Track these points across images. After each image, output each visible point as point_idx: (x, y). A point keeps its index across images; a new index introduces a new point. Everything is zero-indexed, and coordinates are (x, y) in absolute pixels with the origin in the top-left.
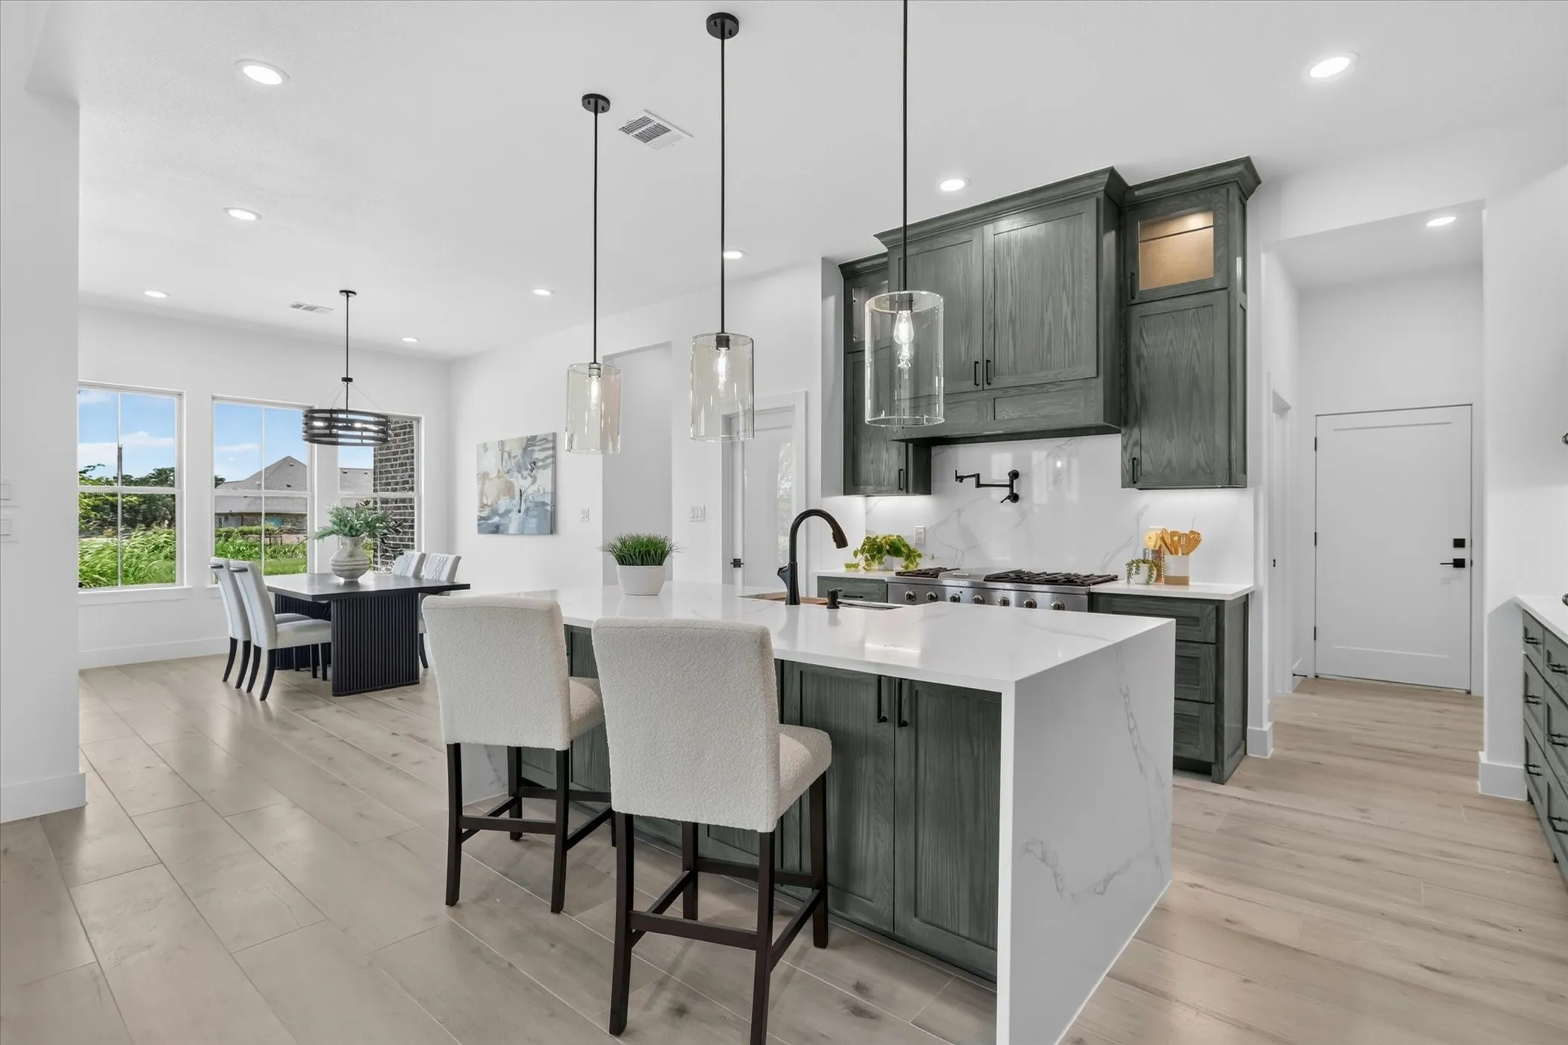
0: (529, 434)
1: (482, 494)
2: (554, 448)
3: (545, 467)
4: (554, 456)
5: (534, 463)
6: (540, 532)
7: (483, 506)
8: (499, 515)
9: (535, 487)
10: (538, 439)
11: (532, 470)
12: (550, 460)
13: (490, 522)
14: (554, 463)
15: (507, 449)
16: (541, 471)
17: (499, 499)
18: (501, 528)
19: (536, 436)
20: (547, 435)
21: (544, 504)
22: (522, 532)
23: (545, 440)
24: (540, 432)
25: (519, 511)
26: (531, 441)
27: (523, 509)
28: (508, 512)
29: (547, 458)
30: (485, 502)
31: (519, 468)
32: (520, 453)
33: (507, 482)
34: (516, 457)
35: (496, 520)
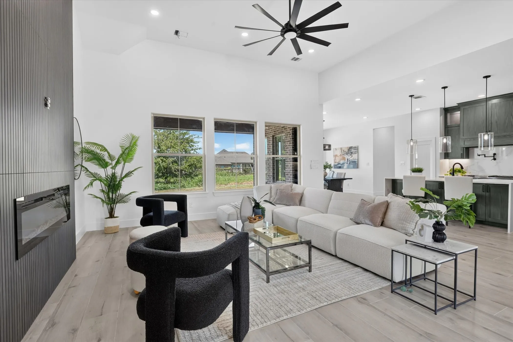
0: (350, 146)
1: (335, 160)
2: (358, 149)
3: (355, 154)
4: (358, 151)
5: (352, 153)
6: (354, 168)
7: (335, 162)
8: (340, 164)
9: (352, 158)
10: (353, 147)
11: (351, 154)
12: (357, 152)
13: (338, 166)
14: (358, 153)
15: (343, 149)
16: (354, 155)
17: (340, 161)
18: (341, 167)
19: (352, 147)
20: (357, 146)
21: (355, 162)
22: (348, 168)
23: (355, 147)
24: (353, 145)
25: (347, 163)
26: (351, 148)
27: (348, 163)
28: (343, 164)
29: (356, 151)
30: (336, 161)
31: (347, 154)
32: (347, 150)
33: (343, 157)
34: (346, 151)
35: (340, 165)
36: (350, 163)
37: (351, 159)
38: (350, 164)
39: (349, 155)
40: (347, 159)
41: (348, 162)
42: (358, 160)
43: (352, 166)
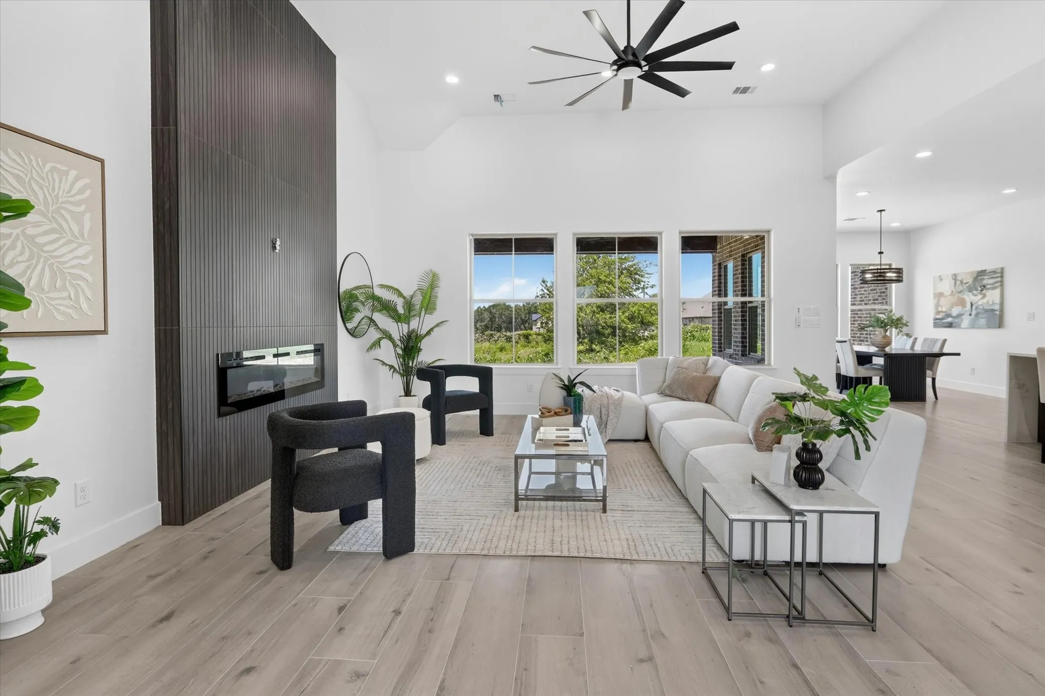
0: (980, 269)
1: (937, 305)
2: (1002, 277)
3: (994, 288)
4: (1002, 282)
5: (984, 286)
6: (989, 326)
7: (938, 313)
8: (952, 317)
9: (985, 300)
10: (987, 271)
11: (982, 290)
12: (999, 284)
13: (944, 321)
14: (1002, 285)
15: (959, 278)
16: (990, 291)
17: (952, 308)
18: (954, 324)
19: (986, 270)
20: (998, 269)
21: (993, 310)
22: (973, 326)
23: (994, 272)
24: (989, 267)
25: (970, 315)
26: (982, 273)
27: (974, 312)
28: (960, 316)
29: (997, 282)
30: (940, 309)
31: (970, 290)
32: (970, 280)
33: (959, 298)
34: (967, 283)
35: (950, 320)
36: (977, 314)
37: (980, 303)
38: (980, 316)
39: (975, 292)
40: (971, 303)
41: (972, 311)
42: (1002, 304)
43: (983, 321)
